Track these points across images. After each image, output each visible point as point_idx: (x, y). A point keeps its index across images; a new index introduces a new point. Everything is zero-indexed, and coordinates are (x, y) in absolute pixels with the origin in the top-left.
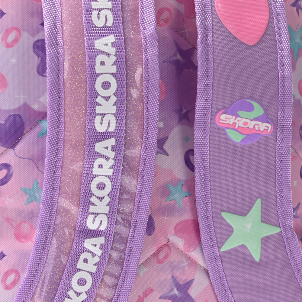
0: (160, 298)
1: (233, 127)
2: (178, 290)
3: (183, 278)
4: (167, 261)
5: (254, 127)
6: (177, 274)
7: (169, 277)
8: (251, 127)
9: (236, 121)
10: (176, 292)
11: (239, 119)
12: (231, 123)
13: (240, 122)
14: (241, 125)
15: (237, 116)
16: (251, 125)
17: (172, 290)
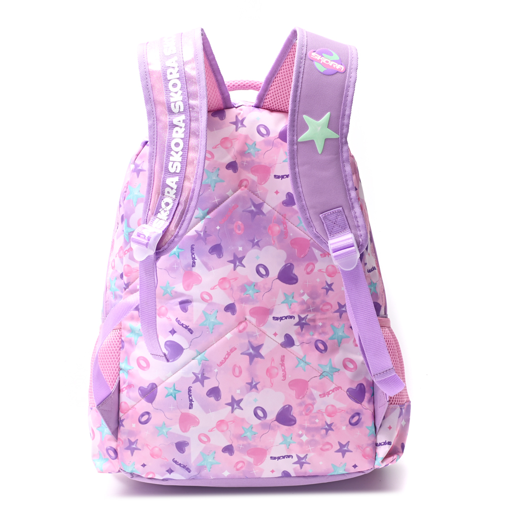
0: (241, 354)
1: (319, 61)
2: (253, 350)
3: (256, 343)
4: (245, 331)
5: (332, 65)
6: (252, 340)
7: (247, 341)
8: (331, 65)
9: (321, 59)
10: (251, 351)
11: (323, 58)
12: (318, 59)
13: (324, 60)
14: (324, 62)
15: (322, 56)
16: (331, 63)
17: (249, 350)
